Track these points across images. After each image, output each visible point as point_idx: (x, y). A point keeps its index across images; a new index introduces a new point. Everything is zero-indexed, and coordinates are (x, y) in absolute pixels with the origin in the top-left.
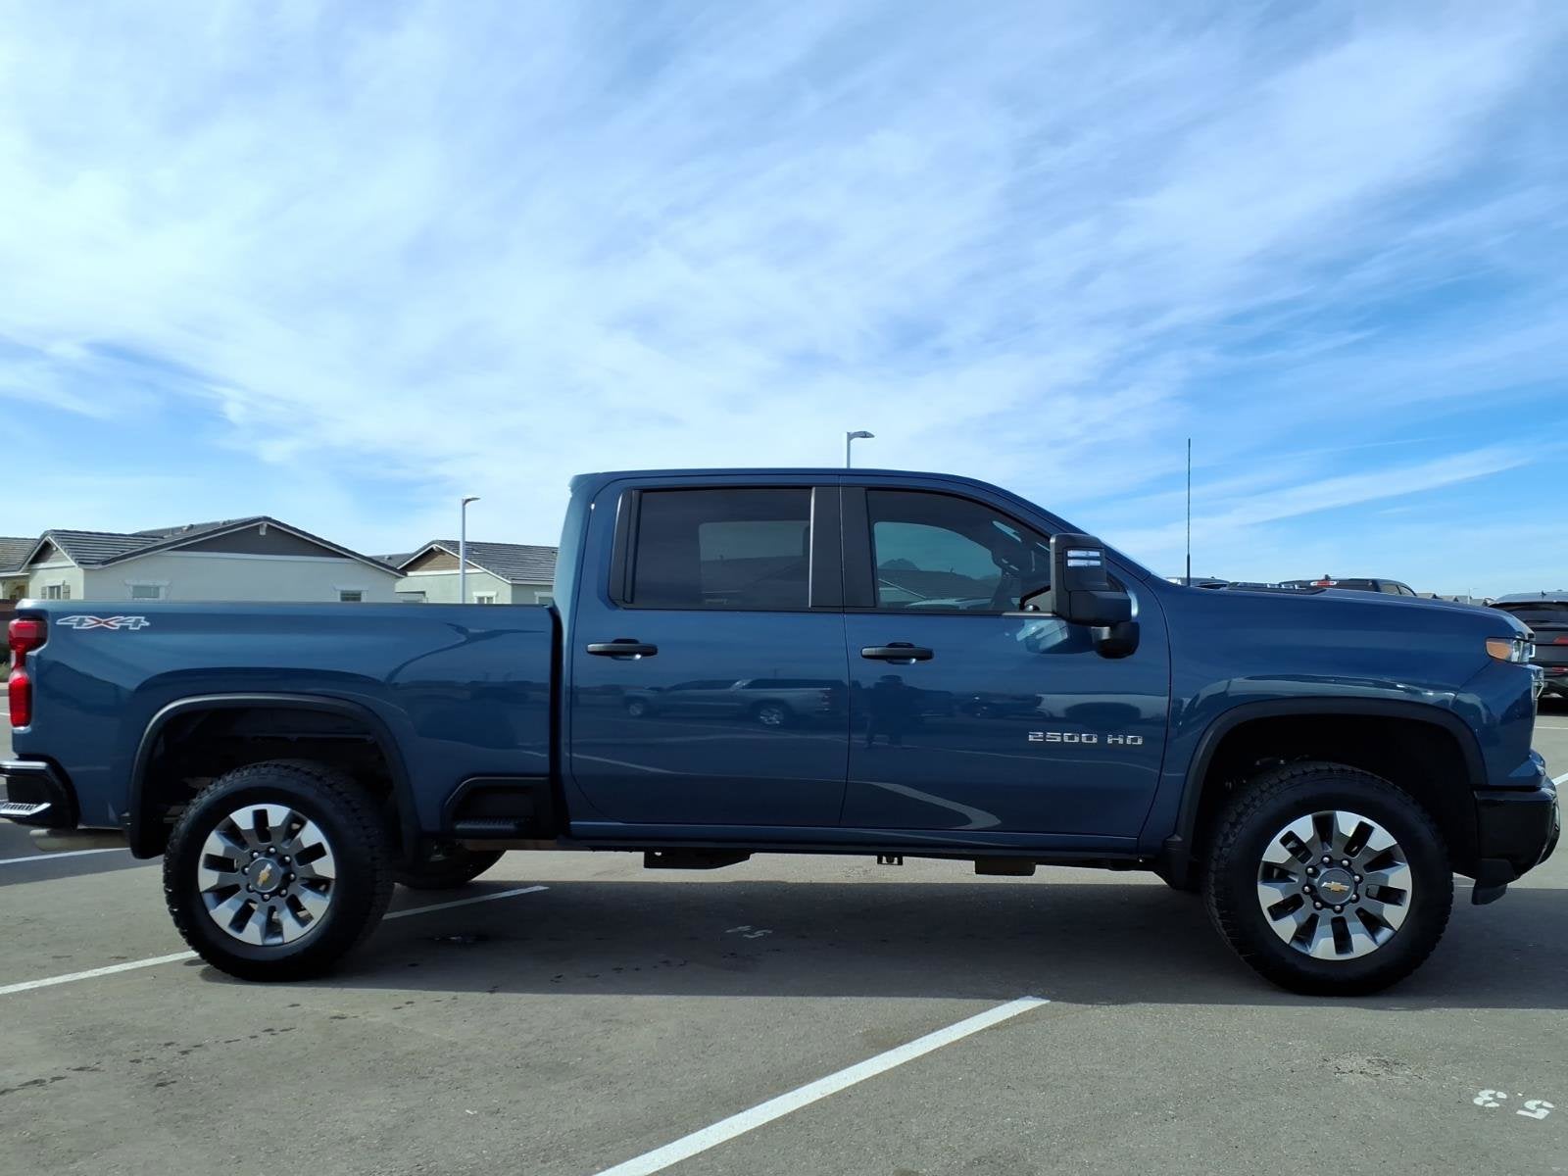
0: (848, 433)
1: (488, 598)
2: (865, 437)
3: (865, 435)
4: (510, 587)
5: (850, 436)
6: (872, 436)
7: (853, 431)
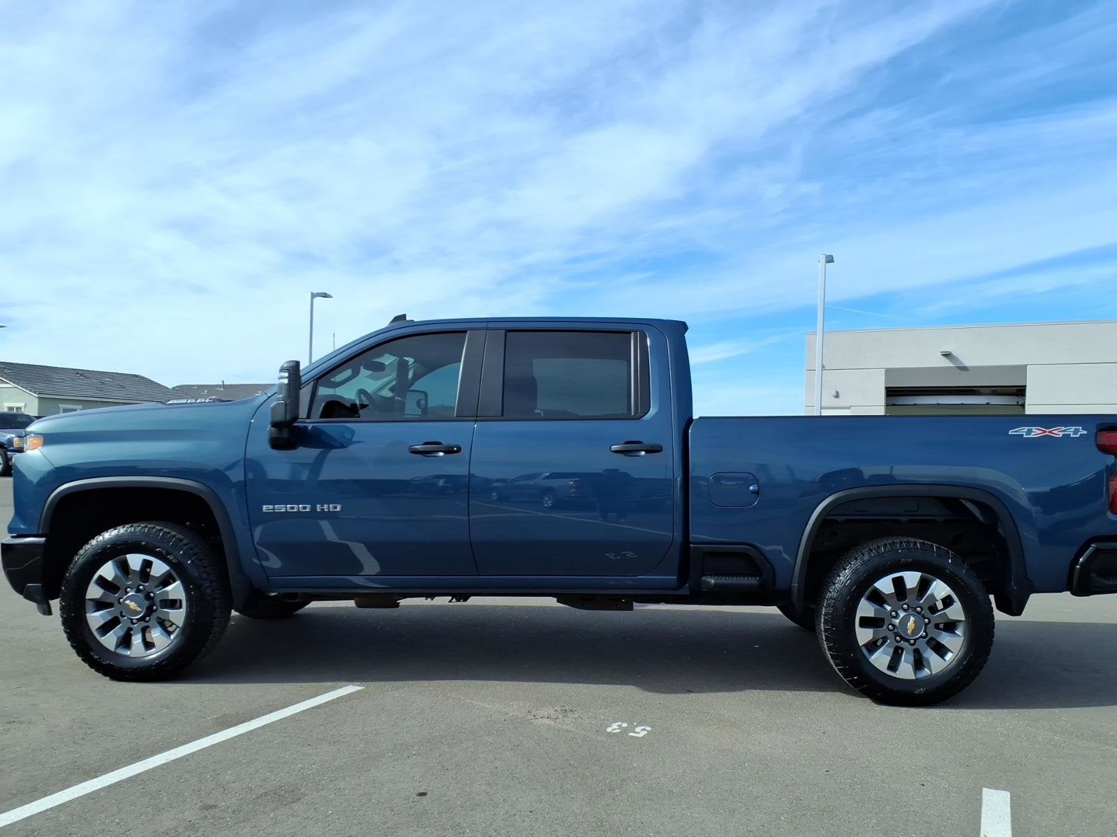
0: (312, 293)
1: (17, 408)
2: (326, 297)
3: (325, 295)
4: (37, 400)
5: (314, 296)
6: (330, 297)
7: (315, 292)
